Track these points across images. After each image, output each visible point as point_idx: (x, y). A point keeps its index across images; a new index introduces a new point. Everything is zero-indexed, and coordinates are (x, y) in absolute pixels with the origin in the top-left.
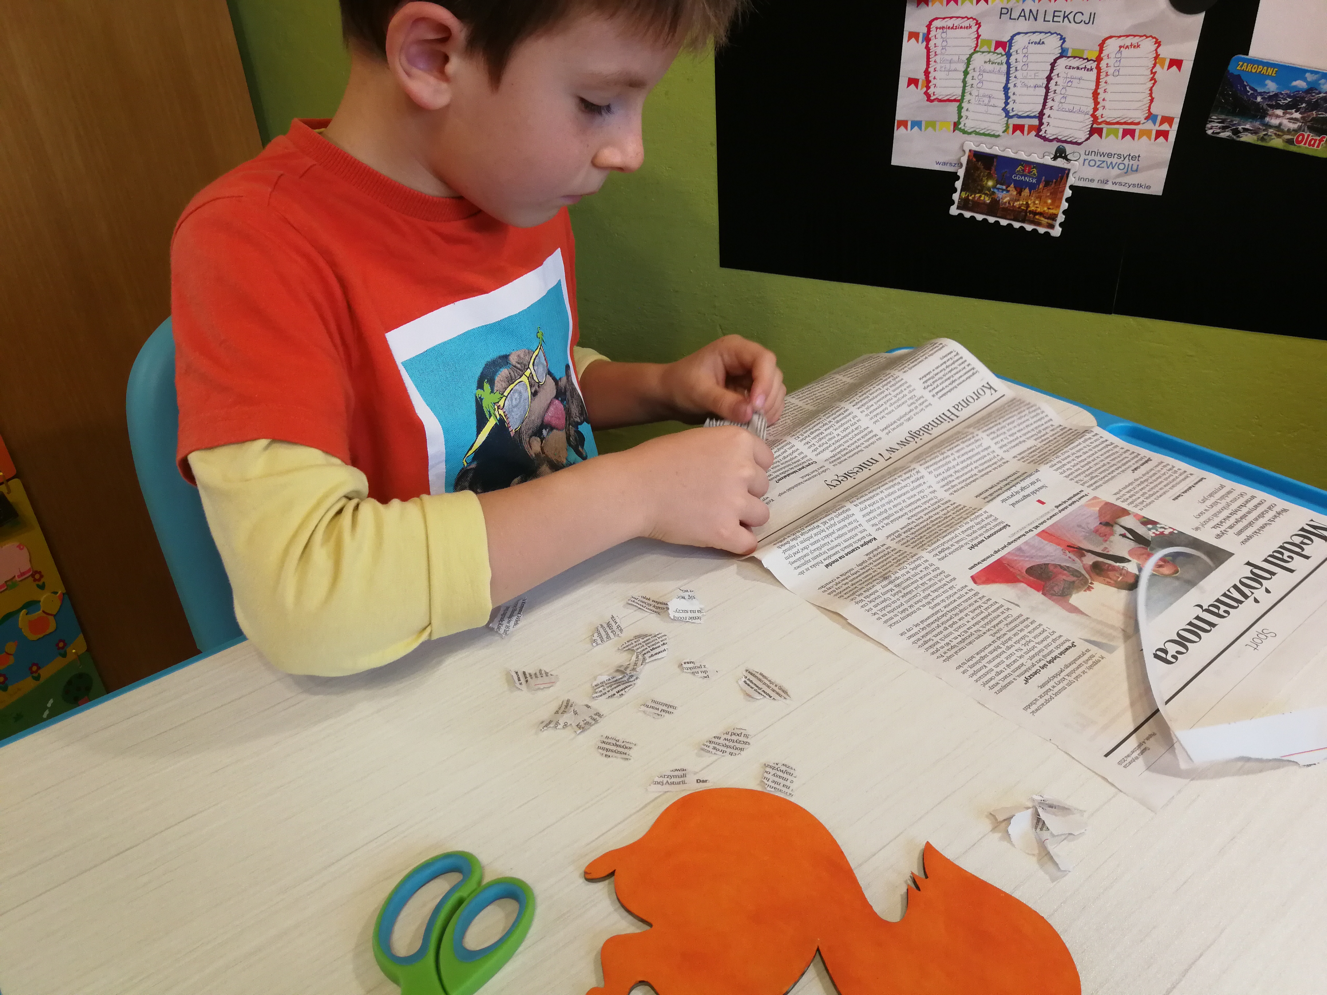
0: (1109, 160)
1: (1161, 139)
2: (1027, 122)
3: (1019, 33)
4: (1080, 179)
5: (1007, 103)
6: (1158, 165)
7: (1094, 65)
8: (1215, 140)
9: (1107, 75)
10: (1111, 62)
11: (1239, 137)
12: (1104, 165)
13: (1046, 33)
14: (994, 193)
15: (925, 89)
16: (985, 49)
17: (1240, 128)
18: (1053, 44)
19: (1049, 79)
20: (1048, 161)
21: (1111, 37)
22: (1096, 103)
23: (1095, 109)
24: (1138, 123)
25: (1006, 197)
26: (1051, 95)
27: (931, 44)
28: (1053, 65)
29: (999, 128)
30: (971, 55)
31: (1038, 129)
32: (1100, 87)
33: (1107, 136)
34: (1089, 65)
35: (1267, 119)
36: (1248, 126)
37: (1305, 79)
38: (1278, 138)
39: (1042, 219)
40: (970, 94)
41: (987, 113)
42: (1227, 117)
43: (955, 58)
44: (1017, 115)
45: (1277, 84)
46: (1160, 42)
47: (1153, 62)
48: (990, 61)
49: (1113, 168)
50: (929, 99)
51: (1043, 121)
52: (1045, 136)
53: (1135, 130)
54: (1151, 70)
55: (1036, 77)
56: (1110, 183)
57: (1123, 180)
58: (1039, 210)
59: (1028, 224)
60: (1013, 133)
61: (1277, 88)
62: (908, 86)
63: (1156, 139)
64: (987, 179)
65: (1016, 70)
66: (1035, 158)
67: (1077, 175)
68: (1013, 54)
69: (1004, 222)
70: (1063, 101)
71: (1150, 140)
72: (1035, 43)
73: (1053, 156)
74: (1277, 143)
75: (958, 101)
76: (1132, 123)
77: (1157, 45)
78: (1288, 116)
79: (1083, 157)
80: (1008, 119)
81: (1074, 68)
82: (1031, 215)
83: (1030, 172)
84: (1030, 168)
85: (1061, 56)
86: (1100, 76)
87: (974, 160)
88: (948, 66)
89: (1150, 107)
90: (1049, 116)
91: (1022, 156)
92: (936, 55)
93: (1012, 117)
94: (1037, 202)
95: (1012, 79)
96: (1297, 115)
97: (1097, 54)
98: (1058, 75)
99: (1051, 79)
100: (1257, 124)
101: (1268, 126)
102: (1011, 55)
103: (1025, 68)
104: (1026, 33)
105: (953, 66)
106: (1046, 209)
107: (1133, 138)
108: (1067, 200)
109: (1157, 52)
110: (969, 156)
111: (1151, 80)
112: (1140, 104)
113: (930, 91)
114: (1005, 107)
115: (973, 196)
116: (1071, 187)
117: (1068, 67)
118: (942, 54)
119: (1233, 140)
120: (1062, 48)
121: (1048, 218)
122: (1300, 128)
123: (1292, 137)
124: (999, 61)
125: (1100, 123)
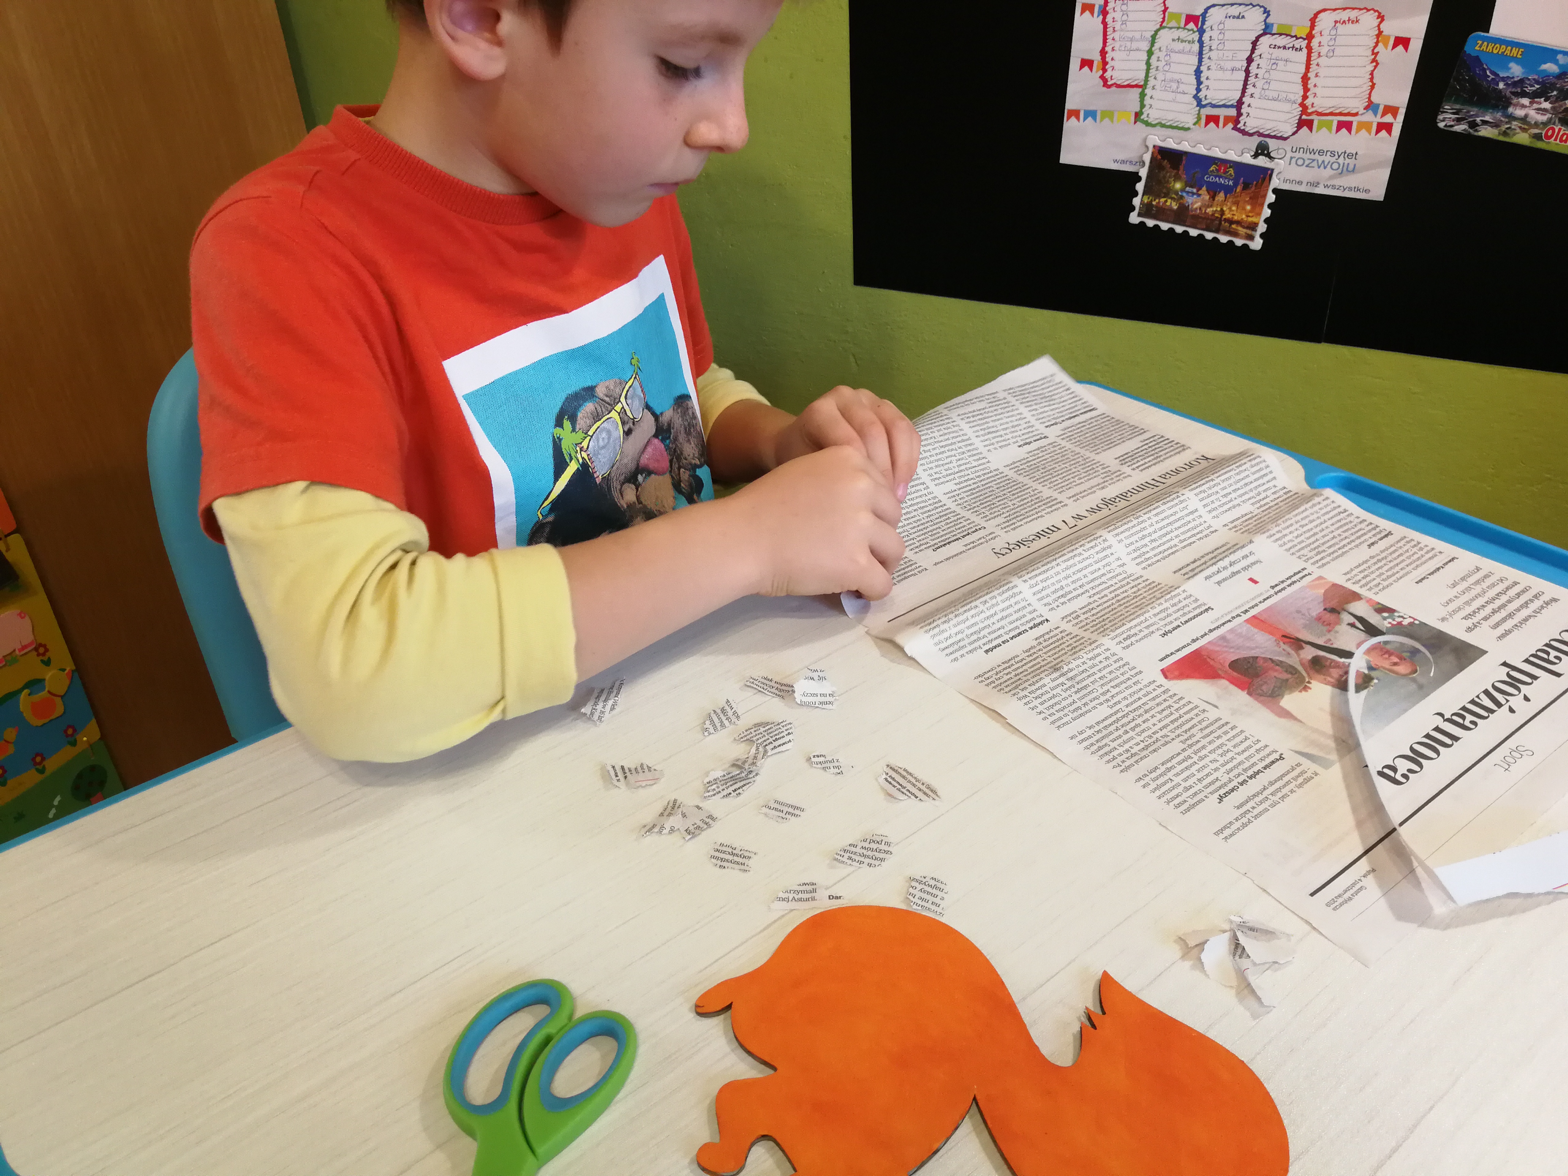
0: (1320, 159)
1: (1384, 133)
2: (1222, 113)
3: (1214, 6)
4: (1285, 181)
5: (1198, 90)
6: (1378, 165)
7: (1304, 44)
8: (1448, 134)
9: (1319, 56)
10: (1325, 40)
11: (1476, 131)
12: (1315, 164)
13: (1247, 5)
14: (1182, 197)
15: (1101, 72)
16: (1173, 24)
17: (1478, 120)
18: (1254, 20)
19: (1250, 60)
20: (1247, 159)
21: (1324, 10)
22: (1306, 90)
23: (1305, 97)
24: (1356, 114)
25: (1196, 202)
26: (1252, 80)
27: (1109, 19)
28: (1254, 44)
29: (1189, 120)
30: (1156, 32)
31: (1236, 121)
32: (1310, 70)
33: (1319, 129)
34: (1298, 43)
35: (1511, 110)
36: (1487, 118)
37: (1556, 62)
38: (1523, 132)
39: (1240, 228)
40: (1155, 78)
41: (1174, 101)
42: (1462, 107)
43: (1137, 35)
44: (1210, 103)
45: (1523, 67)
46: (1384, 16)
47: (1375, 40)
48: (1178, 39)
49: (1325, 168)
50: (1105, 84)
51: (1242, 111)
52: (1244, 130)
53: (1351, 122)
54: (1373, 50)
55: (1234, 58)
56: (1321, 186)
57: (1337, 182)
58: (1236, 218)
59: (1223, 234)
60: (1206, 125)
61: (1523, 73)
62: (1081, 69)
63: (1377, 132)
64: (1174, 181)
65: (1211, 50)
66: (1232, 156)
67: (1282, 177)
68: (1207, 30)
69: (1194, 232)
70: (1266, 87)
71: (1370, 134)
72: (1234, 17)
73: (1253, 154)
74: (1522, 138)
75: (1140, 86)
76: (1349, 114)
77: (1379, 20)
78: (1535, 106)
79: (1289, 154)
80: (1201, 108)
81: (1279, 47)
82: (1226, 224)
83: (1225, 172)
84: (1226, 168)
85: (1265, 33)
86: (1311, 57)
87: (1159, 157)
88: (1129, 44)
89: (1370, 94)
90: (1249, 106)
91: (1217, 153)
92: (1114, 31)
93: (1204, 106)
94: (1234, 208)
95: (1205, 60)
96: (1547, 105)
97: (1308, 30)
98: (1260, 55)
99: (1253, 61)
100: (1499, 115)
101: (1512, 118)
102: (1204, 31)
103: (1221, 47)
104: (1223, 5)
105: (1135, 45)
106: (1244, 216)
107: (1349, 130)
108: (1270, 206)
109: (1379, 29)
110: (1153, 153)
111: (1372, 63)
112: (1358, 91)
113: (1107, 75)
114: (1196, 94)
115: (1157, 201)
116: (1275, 191)
117: (1273, 46)
118: (1122, 30)
119: (1469, 135)
120: (1266, 24)
121: (1248, 228)
122: (1550, 121)
123: (1540, 131)
124: (1190, 38)
125: (1310, 114)
